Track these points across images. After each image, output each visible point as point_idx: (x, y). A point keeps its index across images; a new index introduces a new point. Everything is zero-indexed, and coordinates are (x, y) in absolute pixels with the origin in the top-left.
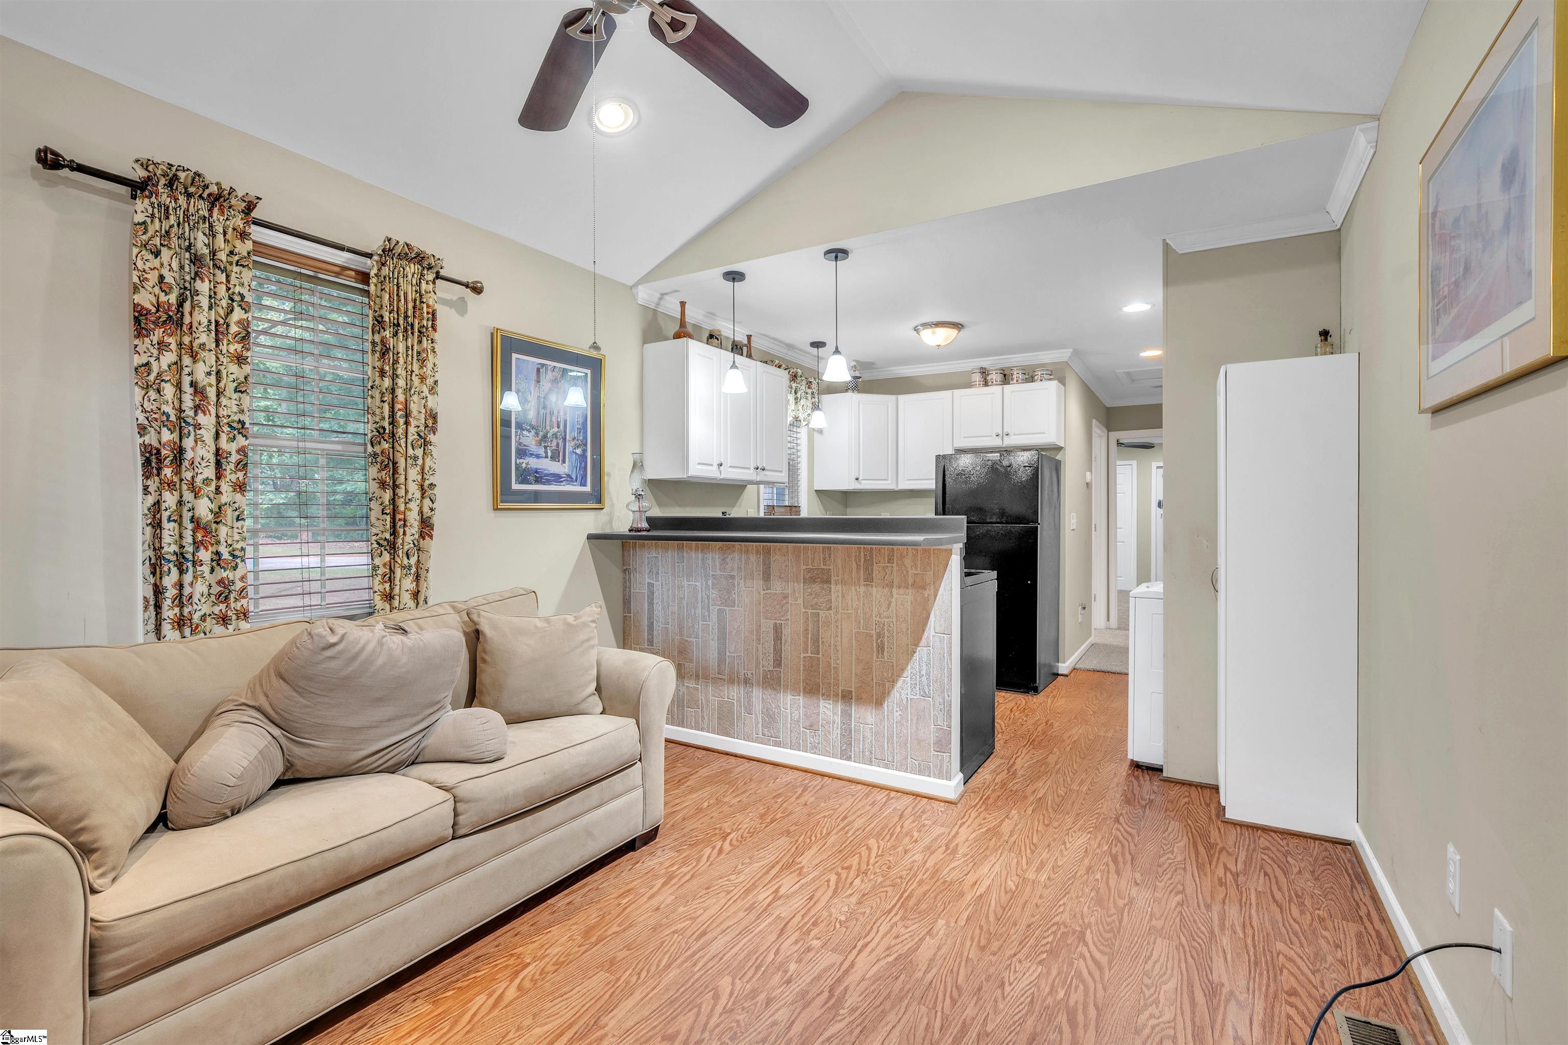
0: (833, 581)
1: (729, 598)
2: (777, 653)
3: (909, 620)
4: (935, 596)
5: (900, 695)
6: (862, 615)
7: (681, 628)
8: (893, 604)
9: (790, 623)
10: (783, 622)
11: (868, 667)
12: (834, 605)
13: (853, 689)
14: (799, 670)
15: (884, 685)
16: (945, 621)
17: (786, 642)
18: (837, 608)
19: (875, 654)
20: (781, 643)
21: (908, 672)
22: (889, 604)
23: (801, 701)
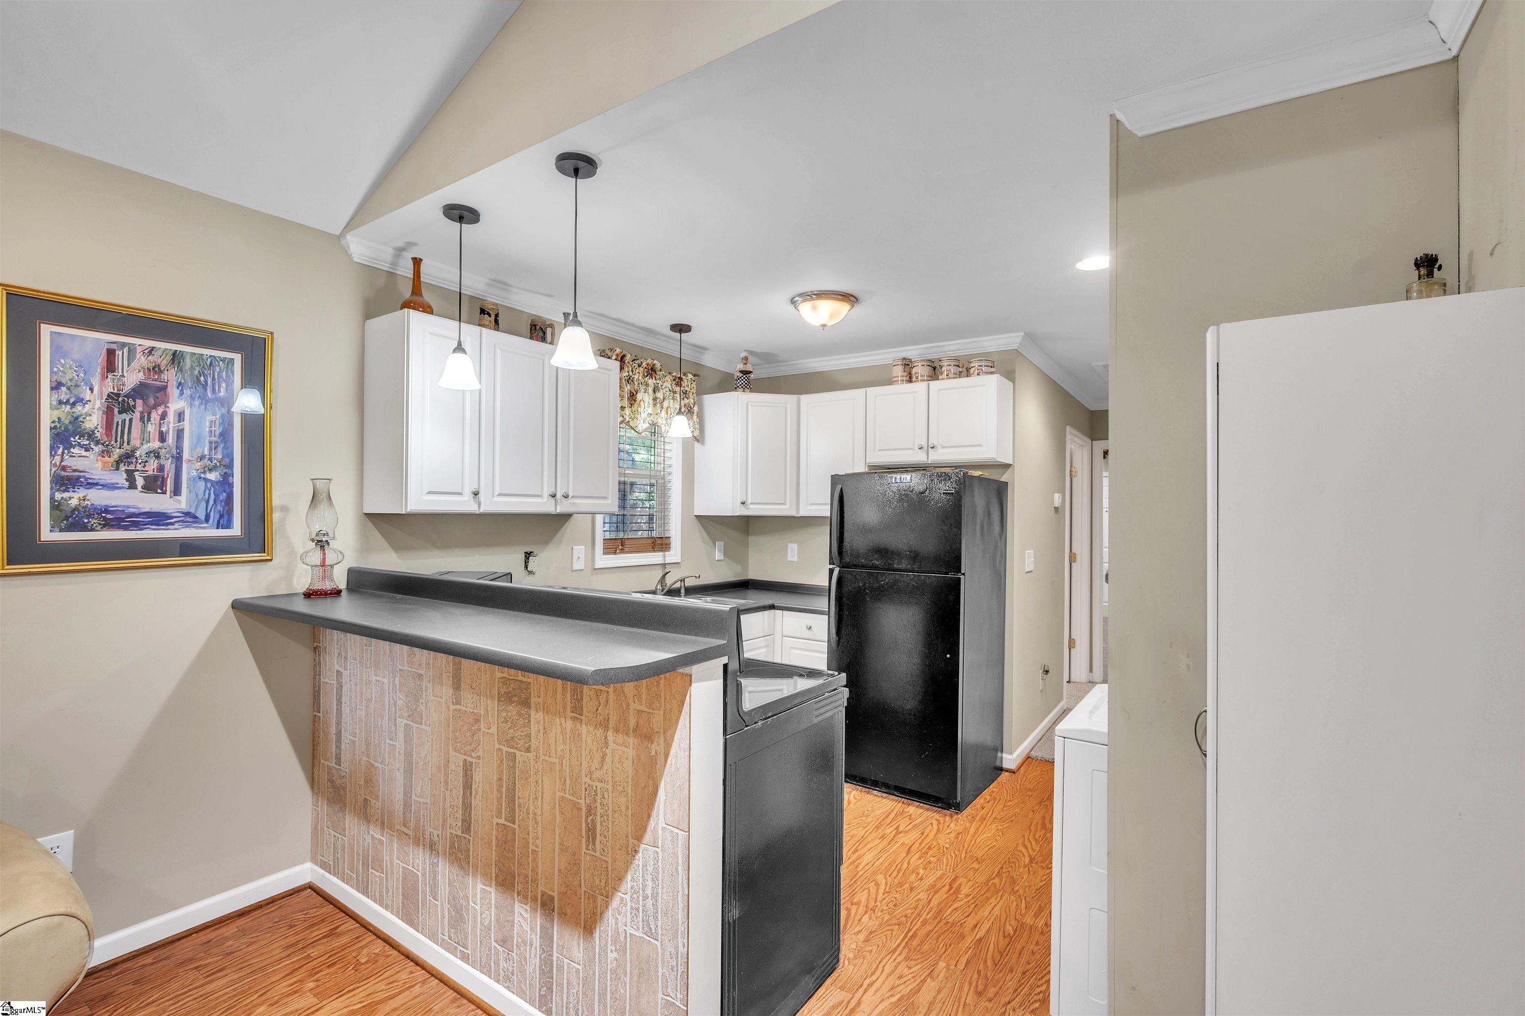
0: (533, 706)
1: (416, 709)
2: (466, 808)
3: (630, 791)
4: (667, 756)
5: (617, 924)
6: (568, 771)
7: (368, 745)
8: (608, 759)
9: (481, 765)
10: (474, 760)
11: (575, 862)
12: (534, 743)
13: (555, 895)
14: (490, 843)
15: (595, 898)
16: (679, 806)
17: (477, 793)
18: (537, 750)
19: (584, 840)
20: (471, 794)
21: (628, 883)
22: (603, 758)
23: (493, 894)
